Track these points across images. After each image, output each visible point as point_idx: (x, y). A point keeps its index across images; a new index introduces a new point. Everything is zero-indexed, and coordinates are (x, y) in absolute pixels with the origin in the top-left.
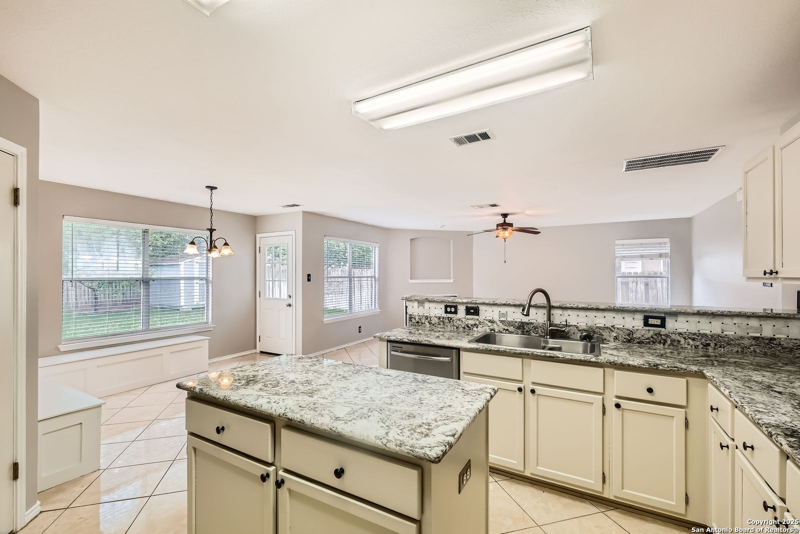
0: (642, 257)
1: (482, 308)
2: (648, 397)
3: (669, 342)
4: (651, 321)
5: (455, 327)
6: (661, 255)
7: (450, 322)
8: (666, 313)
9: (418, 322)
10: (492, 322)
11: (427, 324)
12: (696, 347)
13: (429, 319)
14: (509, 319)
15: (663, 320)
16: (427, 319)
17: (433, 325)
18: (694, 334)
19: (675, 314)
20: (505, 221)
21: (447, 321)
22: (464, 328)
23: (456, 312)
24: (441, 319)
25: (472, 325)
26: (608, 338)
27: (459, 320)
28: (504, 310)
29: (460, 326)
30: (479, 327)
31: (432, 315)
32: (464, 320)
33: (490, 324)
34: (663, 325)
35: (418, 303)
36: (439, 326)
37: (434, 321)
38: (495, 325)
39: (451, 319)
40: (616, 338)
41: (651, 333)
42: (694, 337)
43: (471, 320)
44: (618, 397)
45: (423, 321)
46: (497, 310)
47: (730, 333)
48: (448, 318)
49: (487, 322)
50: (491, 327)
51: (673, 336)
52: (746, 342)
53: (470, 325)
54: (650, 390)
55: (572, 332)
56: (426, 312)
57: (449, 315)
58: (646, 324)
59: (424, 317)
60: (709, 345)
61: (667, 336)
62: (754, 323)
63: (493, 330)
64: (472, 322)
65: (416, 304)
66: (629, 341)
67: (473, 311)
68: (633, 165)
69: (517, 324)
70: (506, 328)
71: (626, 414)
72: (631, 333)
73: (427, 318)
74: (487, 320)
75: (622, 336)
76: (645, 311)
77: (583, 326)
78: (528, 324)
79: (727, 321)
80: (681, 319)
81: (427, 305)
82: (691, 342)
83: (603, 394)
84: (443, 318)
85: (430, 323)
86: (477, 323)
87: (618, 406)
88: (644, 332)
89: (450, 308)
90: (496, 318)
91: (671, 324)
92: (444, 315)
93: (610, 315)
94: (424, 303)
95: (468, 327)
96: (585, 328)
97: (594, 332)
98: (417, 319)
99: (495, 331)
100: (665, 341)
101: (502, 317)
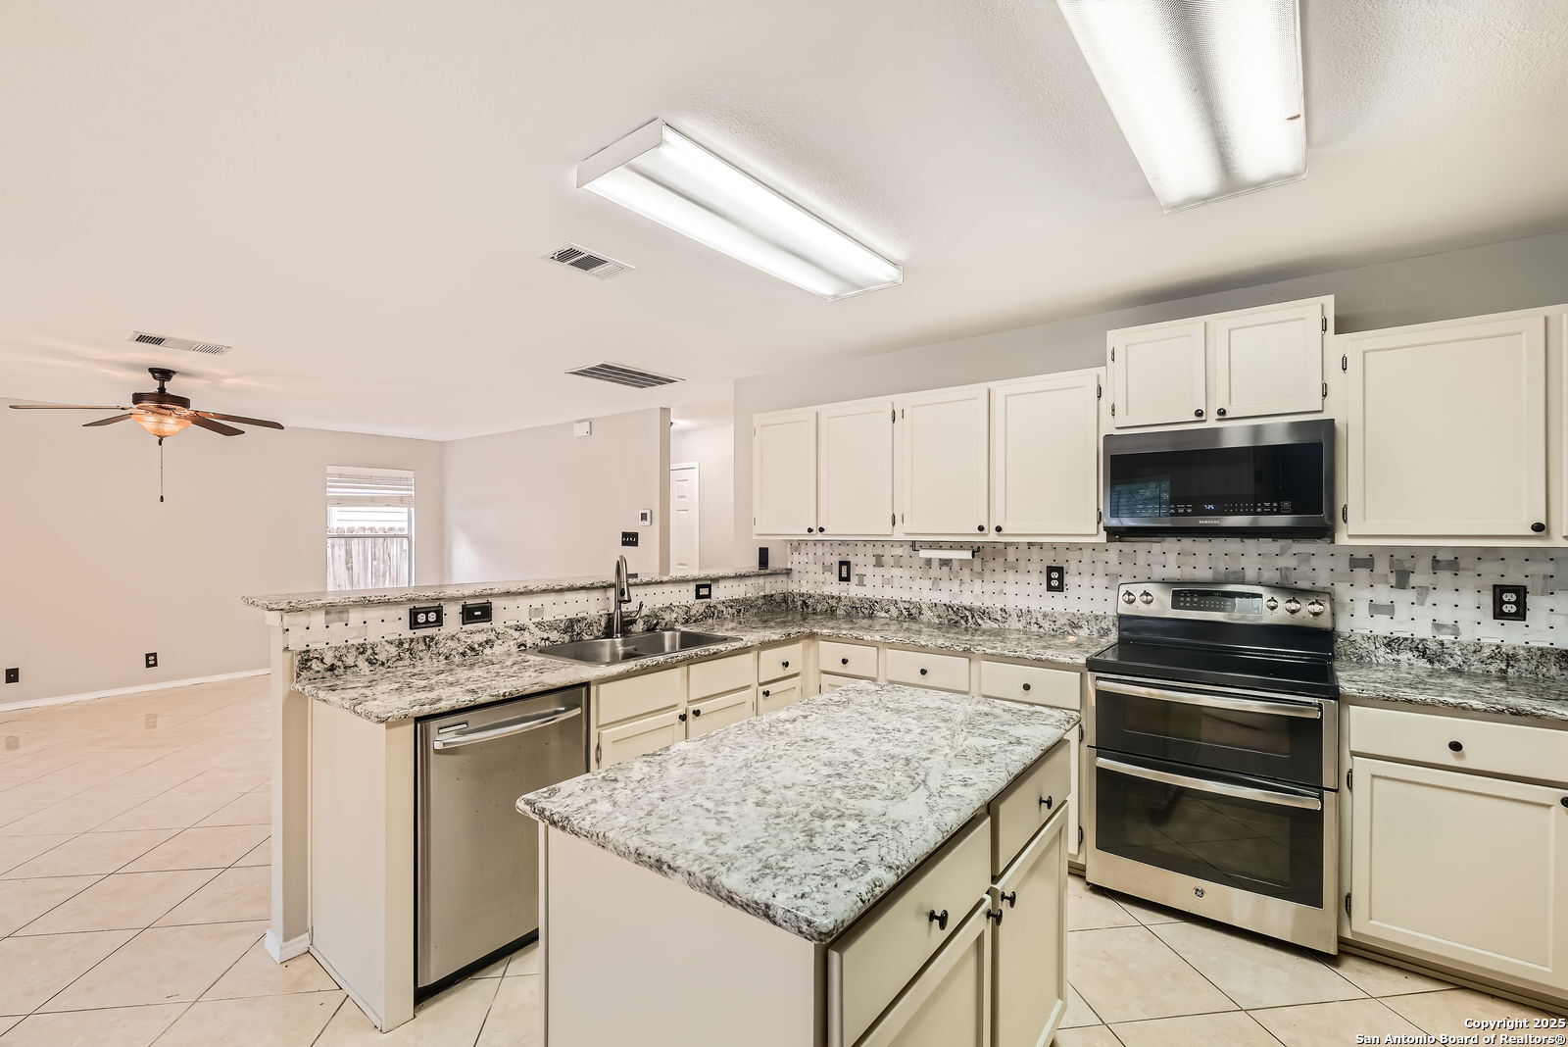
1: (497, 604)
4: (702, 591)
5: (442, 658)
7: (429, 646)
8: (713, 579)
9: (332, 668)
10: (520, 629)
11: (363, 665)
12: (733, 615)
13: (370, 651)
14: (548, 618)
15: (710, 589)
16: (363, 653)
17: (383, 664)
18: (732, 601)
19: (718, 579)
20: (162, 389)
21: (422, 646)
22: (463, 654)
23: (439, 622)
24: (406, 646)
25: (480, 645)
26: (669, 622)
27: (452, 638)
28: (536, 601)
29: (453, 653)
30: (495, 644)
31: (373, 637)
32: (462, 636)
33: (517, 634)
34: (709, 595)
35: (327, 613)
36: (401, 663)
37: (386, 652)
38: (526, 633)
39: (432, 639)
41: (704, 606)
42: (732, 604)
43: (478, 632)
45: (350, 661)
46: (524, 602)
47: (750, 595)
48: (425, 638)
49: (512, 632)
50: (519, 641)
51: (719, 607)
52: (760, 602)
53: (476, 646)
56: (356, 634)
57: (421, 633)
58: (697, 596)
59: (353, 650)
60: (740, 610)
61: (715, 607)
63: (523, 645)
64: (481, 638)
65: (319, 619)
66: (687, 621)
67: (476, 613)
69: (562, 625)
70: (545, 636)
73: (361, 650)
74: (511, 627)
78: (579, 621)
79: (748, 582)
80: (721, 585)
81: (355, 617)
82: (730, 610)
84: (412, 640)
85: (371, 662)
86: (493, 637)
89: (424, 614)
90: (524, 620)
91: (714, 592)
92: (408, 634)
93: (668, 589)
94: (347, 611)
95: (472, 649)
98: (329, 660)
99: (526, 647)
100: (714, 614)
101: (536, 616)
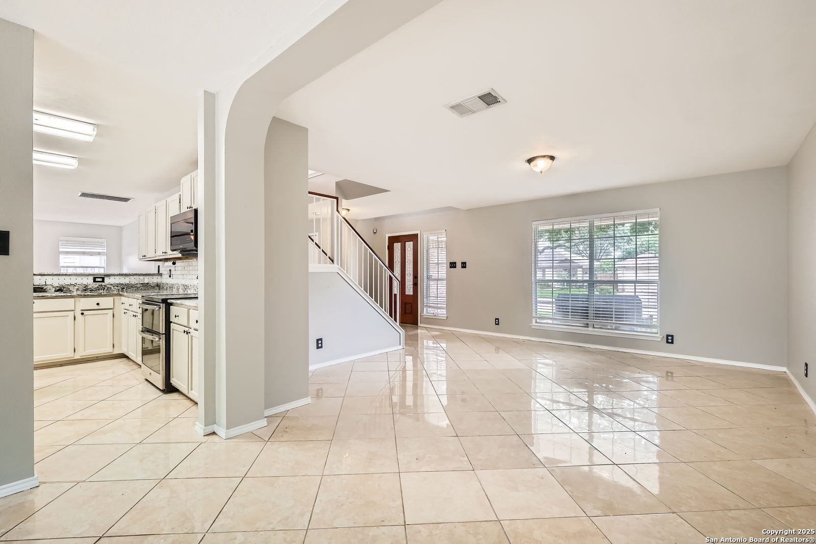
0: (84, 254)
2: (97, 307)
3: (106, 289)
4: (97, 280)
6: (99, 254)
8: (104, 275)
12: (119, 290)
15: (103, 279)
18: (118, 284)
19: (109, 275)
26: (73, 290)
34: (103, 281)
40: (78, 289)
41: (97, 285)
42: (117, 285)
44: (82, 310)
47: (133, 283)
51: (108, 286)
52: (139, 286)
54: (98, 304)
55: (48, 288)
58: (95, 281)
60: (124, 288)
61: (105, 286)
62: (142, 277)
66: (85, 290)
68: (84, 195)
71: (86, 317)
72: (86, 286)
75: (81, 288)
76: (94, 275)
77: (56, 284)
79: (131, 277)
80: (112, 278)
82: (116, 288)
83: (74, 310)
87: (82, 314)
88: (93, 285)
91: (107, 280)
93: (73, 278)
96: (58, 285)
97: (64, 287)
100: (104, 288)
